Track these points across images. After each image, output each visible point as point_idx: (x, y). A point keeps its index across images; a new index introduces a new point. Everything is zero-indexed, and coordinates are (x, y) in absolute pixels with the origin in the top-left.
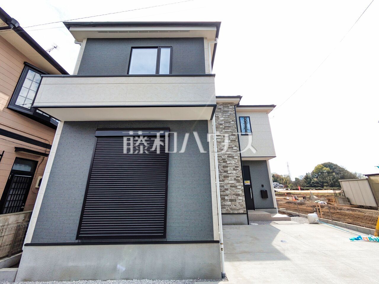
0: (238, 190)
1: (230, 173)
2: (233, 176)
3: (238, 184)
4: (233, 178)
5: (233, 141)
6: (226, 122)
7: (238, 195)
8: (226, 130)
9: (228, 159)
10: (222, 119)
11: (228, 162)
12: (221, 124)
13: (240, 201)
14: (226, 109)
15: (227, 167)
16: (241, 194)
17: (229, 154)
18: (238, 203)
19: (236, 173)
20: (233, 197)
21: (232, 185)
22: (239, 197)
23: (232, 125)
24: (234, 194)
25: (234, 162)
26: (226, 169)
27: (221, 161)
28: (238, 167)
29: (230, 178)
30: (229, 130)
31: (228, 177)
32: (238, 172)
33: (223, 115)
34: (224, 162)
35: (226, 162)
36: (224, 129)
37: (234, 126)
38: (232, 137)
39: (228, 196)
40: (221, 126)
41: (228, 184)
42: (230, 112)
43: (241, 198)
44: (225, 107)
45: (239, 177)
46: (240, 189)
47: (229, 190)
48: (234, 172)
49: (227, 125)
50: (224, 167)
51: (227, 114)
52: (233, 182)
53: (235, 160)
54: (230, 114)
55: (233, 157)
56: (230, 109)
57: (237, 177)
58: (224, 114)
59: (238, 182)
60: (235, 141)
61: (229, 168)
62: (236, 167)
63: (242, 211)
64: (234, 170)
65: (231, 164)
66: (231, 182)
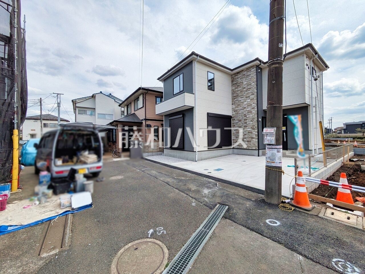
0: (253, 135)
1: (248, 124)
2: (250, 126)
3: (253, 131)
4: (250, 127)
5: (252, 99)
6: (248, 85)
7: (253, 138)
8: (247, 92)
9: (247, 114)
10: (246, 83)
11: (247, 116)
12: (244, 88)
13: (253, 142)
14: (249, 73)
15: (247, 120)
16: (255, 137)
17: (249, 110)
18: (252, 143)
19: (252, 123)
20: (249, 140)
21: (249, 132)
22: (253, 140)
23: (252, 86)
24: (250, 138)
25: (251, 116)
26: (246, 121)
27: (243, 116)
28: (254, 119)
29: (248, 127)
30: (250, 91)
31: (247, 126)
32: (254, 123)
33: (246, 80)
34: (245, 116)
35: (246, 116)
36: (247, 91)
37: (254, 86)
38: (252, 96)
39: (246, 138)
40: (244, 90)
41: (247, 131)
42: (251, 75)
43: (254, 140)
44: (248, 71)
45: (254, 126)
46: (254, 134)
47: (247, 135)
48: (252, 122)
49: (249, 87)
50: (245, 120)
51: (249, 78)
52: (250, 130)
53: (252, 114)
54: (252, 77)
55: (251, 112)
56: (252, 72)
57: (253, 126)
58: (247, 78)
59: (253, 130)
60: (253, 99)
61: (248, 120)
62: (253, 119)
63: (254, 148)
64: (251, 121)
65: (250, 117)
66: (248, 130)
